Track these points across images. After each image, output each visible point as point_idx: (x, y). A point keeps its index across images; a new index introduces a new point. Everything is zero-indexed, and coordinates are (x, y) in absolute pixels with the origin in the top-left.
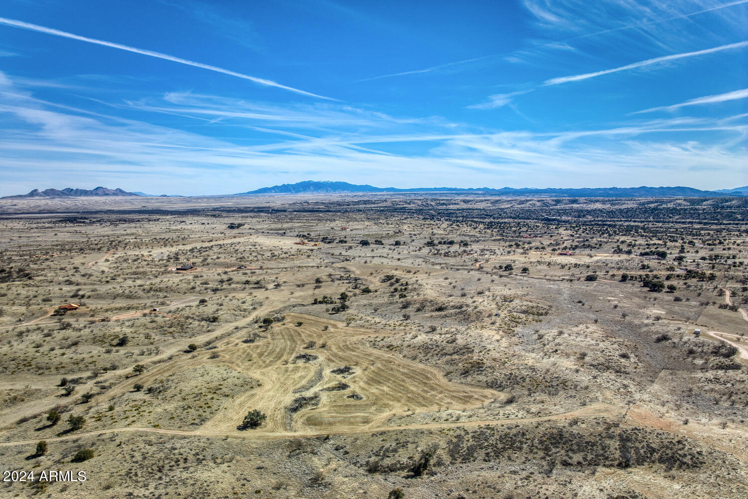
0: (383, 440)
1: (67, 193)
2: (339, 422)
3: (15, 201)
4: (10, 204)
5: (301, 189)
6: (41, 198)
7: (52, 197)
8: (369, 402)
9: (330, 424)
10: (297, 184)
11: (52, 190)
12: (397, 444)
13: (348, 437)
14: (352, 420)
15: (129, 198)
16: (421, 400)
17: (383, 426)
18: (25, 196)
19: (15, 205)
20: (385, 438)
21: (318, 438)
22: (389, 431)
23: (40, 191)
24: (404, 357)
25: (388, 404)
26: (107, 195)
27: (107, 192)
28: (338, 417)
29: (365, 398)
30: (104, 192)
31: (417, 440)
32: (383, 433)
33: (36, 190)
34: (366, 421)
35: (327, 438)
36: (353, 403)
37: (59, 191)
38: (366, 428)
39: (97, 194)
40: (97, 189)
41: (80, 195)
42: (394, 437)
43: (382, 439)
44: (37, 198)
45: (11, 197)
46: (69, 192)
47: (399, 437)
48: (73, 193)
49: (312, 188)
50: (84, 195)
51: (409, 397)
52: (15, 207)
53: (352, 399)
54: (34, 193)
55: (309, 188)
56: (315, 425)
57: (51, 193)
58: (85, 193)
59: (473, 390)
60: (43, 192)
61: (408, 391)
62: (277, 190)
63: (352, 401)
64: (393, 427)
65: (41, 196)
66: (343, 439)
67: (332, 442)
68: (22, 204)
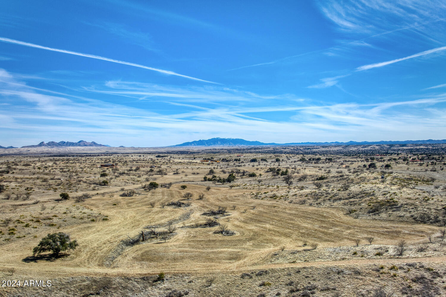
0: (263, 284)
1: (61, 144)
2: (190, 257)
3: (29, 149)
4: (25, 150)
5: (212, 143)
6: (46, 147)
7: (52, 146)
8: (243, 238)
9: (175, 259)
10: (209, 140)
11: (53, 142)
12: (292, 291)
13: (198, 279)
14: (212, 256)
15: (99, 147)
16: (321, 235)
17: (263, 263)
18: (36, 146)
19: (29, 151)
20: (266, 281)
21: (145, 278)
22: (273, 271)
23: (45, 143)
24: (291, 202)
25: (272, 239)
26: (86, 145)
27: (86, 144)
28: (192, 252)
29: (238, 234)
30: (84, 144)
31: (331, 285)
32: (261, 274)
33: (43, 142)
34: (236, 257)
35: (161, 278)
36: (220, 239)
37: (57, 143)
38: (233, 266)
39: (80, 145)
40: (80, 142)
41: (69, 146)
42: (285, 279)
43: (261, 282)
44: (43, 147)
45: (28, 147)
46: (63, 144)
47: (295, 278)
48: (65, 144)
49: (219, 143)
50: (72, 146)
51: (302, 233)
52: (29, 152)
53: (220, 235)
54: (42, 144)
55: (217, 142)
56: (151, 260)
57: (51, 144)
58: (72, 144)
59: (394, 225)
60: (47, 143)
61: (299, 227)
62: (195, 144)
63: (219, 237)
64: (282, 264)
65: (46, 146)
66: (187, 281)
67: (166, 285)
68: (33, 150)
